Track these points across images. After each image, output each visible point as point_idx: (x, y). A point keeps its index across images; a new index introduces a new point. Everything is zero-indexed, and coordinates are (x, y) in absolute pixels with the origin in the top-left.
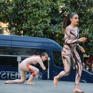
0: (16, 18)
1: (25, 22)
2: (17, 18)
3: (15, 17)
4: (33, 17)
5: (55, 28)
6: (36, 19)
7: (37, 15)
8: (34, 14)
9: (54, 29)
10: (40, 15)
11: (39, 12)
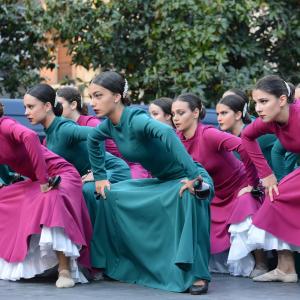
0: (124, 52)
1: (149, 63)
2: (128, 52)
3: (121, 50)
4: (175, 48)
5: (242, 78)
6: (182, 54)
7: (186, 41)
8: (179, 38)
9: (239, 80)
10: (196, 40)
11: (193, 33)
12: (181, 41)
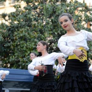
0: (3, 51)
1: (12, 55)
2: (4, 51)
3: (2, 50)
4: (21, 50)
6: (23, 52)
7: (25, 47)
10: (28, 47)
11: (27, 45)
12: (23, 47)
